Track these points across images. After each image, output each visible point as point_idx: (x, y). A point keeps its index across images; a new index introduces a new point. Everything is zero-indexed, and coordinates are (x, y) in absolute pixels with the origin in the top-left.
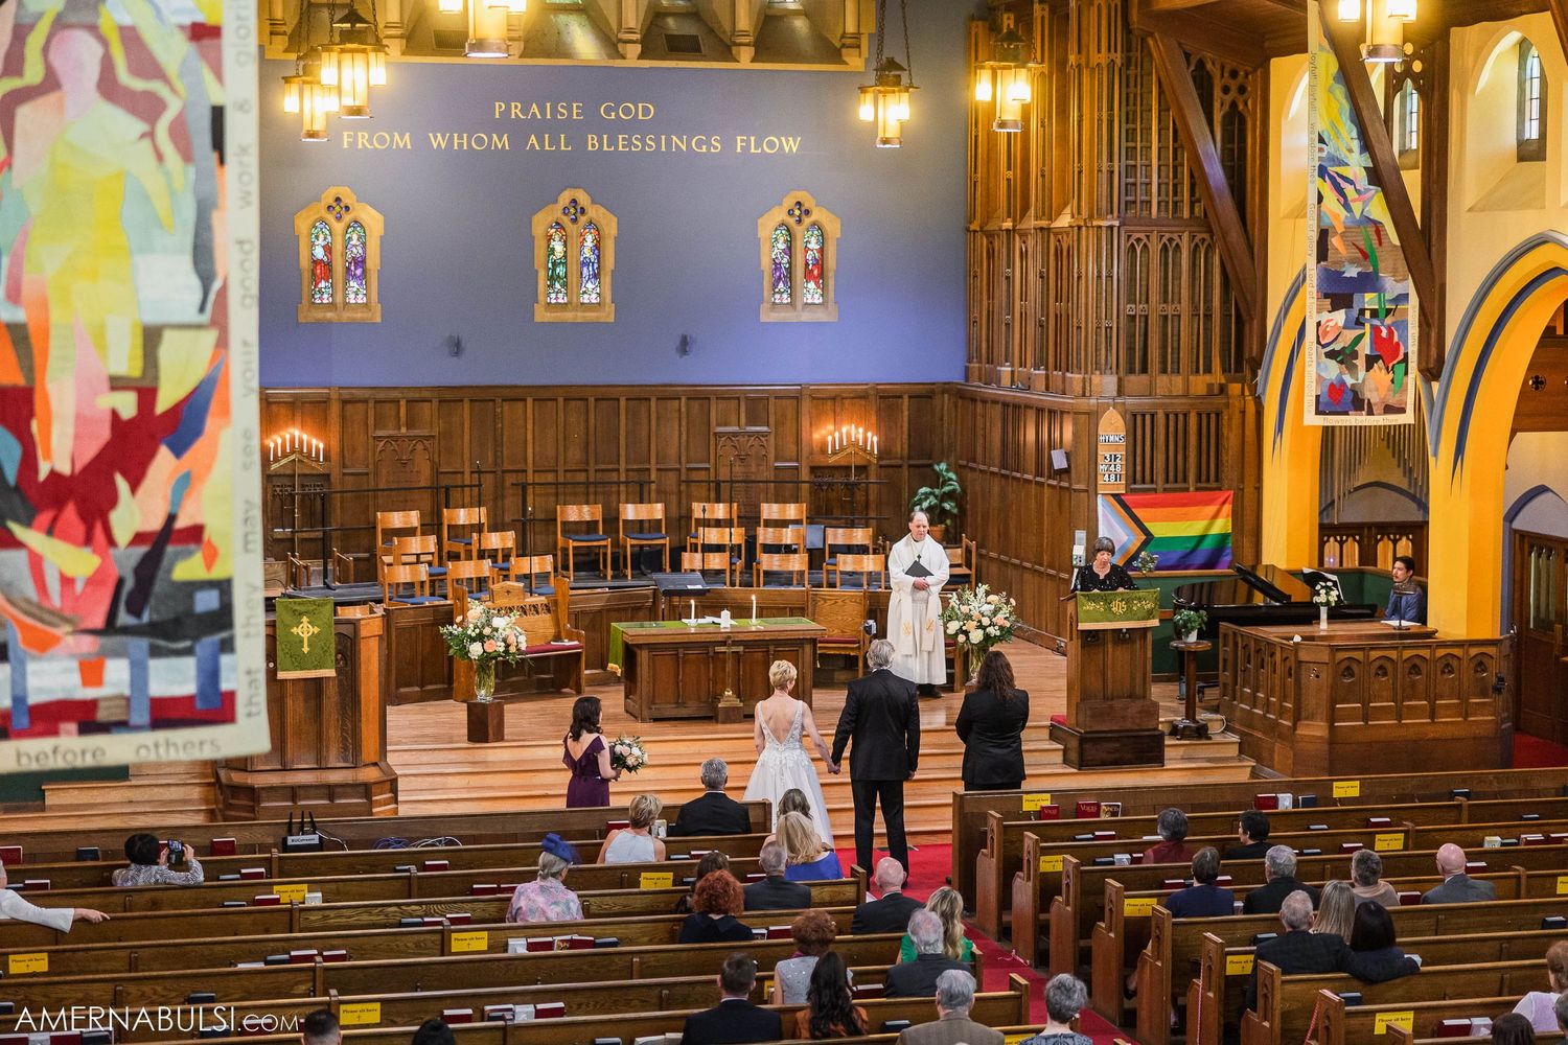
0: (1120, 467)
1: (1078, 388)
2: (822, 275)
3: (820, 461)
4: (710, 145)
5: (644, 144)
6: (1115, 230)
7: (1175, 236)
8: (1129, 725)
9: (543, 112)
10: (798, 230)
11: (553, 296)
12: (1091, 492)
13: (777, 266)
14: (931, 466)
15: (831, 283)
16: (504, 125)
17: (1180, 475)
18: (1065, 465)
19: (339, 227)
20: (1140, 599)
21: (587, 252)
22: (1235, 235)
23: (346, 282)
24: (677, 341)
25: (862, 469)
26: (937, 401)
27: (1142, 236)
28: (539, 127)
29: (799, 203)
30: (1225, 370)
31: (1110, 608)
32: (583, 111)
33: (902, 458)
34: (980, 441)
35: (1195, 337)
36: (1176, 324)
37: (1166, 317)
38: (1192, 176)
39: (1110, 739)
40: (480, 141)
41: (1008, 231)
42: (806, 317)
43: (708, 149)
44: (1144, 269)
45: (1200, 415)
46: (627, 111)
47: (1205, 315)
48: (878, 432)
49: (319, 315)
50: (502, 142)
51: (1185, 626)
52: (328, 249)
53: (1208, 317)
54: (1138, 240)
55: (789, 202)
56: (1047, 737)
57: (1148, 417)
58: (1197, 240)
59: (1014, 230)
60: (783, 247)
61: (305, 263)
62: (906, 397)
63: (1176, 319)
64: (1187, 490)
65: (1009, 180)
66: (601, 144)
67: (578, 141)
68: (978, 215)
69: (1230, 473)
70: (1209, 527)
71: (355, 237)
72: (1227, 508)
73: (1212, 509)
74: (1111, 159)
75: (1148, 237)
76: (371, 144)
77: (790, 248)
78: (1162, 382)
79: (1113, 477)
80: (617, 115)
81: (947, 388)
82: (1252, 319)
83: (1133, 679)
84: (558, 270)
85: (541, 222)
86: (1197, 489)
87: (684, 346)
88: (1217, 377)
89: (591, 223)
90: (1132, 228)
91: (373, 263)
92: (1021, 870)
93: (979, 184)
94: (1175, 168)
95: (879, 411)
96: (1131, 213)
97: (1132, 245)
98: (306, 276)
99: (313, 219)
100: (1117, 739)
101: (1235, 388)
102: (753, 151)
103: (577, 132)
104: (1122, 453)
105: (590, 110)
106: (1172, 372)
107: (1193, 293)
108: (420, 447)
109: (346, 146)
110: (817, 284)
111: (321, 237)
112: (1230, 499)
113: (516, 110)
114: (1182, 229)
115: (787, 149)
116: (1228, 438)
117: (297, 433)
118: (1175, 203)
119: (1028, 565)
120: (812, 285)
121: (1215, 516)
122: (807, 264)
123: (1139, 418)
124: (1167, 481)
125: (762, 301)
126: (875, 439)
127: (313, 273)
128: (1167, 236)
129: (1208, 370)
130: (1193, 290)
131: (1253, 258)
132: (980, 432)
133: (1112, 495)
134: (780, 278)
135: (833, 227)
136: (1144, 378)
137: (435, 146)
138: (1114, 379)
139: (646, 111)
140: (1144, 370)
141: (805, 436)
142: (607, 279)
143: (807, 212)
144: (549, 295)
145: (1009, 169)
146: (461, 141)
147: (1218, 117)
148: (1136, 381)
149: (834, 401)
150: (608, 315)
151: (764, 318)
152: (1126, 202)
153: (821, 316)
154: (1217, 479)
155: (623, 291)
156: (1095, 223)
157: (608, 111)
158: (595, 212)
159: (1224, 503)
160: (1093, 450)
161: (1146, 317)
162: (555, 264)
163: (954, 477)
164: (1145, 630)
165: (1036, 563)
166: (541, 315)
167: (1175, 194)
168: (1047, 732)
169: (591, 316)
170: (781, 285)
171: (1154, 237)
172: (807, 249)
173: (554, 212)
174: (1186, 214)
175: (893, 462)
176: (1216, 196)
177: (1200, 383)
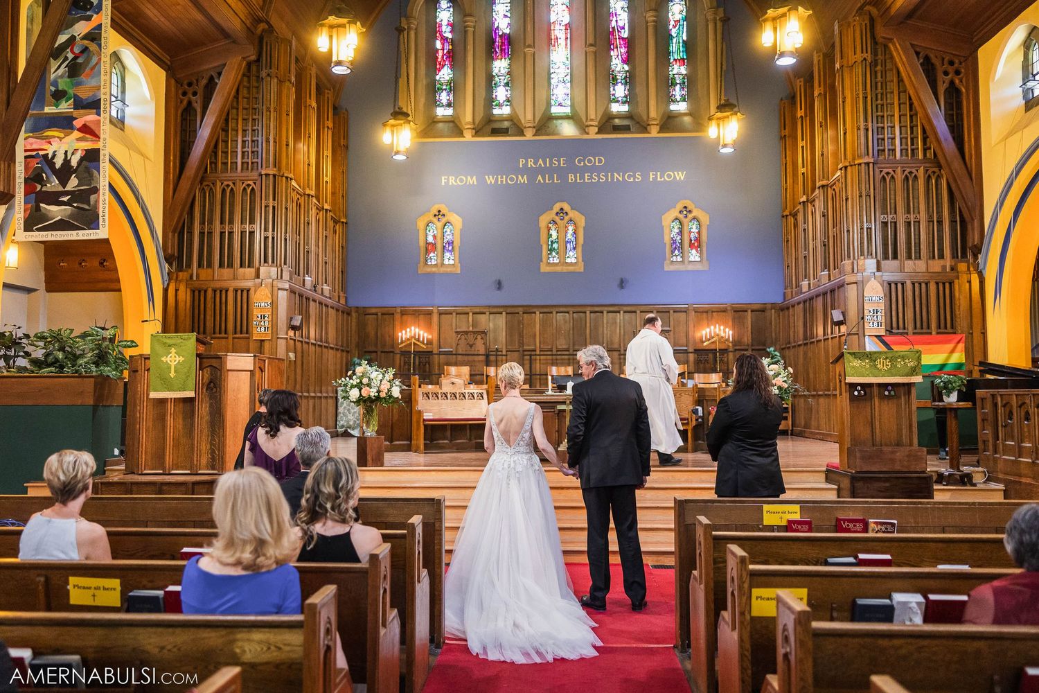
0: (881, 318)
1: (848, 268)
2: (699, 246)
3: (699, 347)
4: (635, 177)
5: (599, 178)
6: (871, 165)
7: (914, 170)
8: (898, 467)
9: (545, 163)
10: (685, 221)
11: (551, 259)
12: (861, 333)
13: (674, 242)
14: (765, 349)
15: (704, 249)
16: (525, 170)
17: (925, 324)
18: (841, 318)
19: (440, 225)
20: (903, 358)
21: (569, 236)
22: (957, 164)
23: (443, 253)
24: (618, 282)
25: (724, 351)
26: (767, 314)
27: (890, 171)
28: (542, 171)
29: (685, 207)
30: (954, 256)
31: (875, 366)
32: (566, 162)
33: (748, 345)
34: (792, 331)
35: (931, 236)
36: (917, 228)
37: (909, 223)
38: (924, 131)
39: (878, 479)
40: (512, 179)
41: (804, 202)
42: (690, 268)
43: (634, 179)
44: (892, 192)
45: (937, 284)
46: (590, 161)
47: (938, 222)
48: (733, 329)
49: (429, 270)
50: (523, 179)
51: (945, 388)
52: (435, 237)
53: (940, 222)
54: (888, 173)
55: (680, 206)
56: (824, 480)
57: (900, 286)
58: (929, 172)
59: (808, 201)
60: (678, 231)
61: (422, 243)
62: (749, 311)
63: (917, 224)
64: (931, 333)
65: (803, 174)
66: (576, 179)
67: (563, 177)
68: (788, 206)
69: (962, 323)
70: (948, 358)
71: (448, 231)
72: (961, 346)
73: (950, 346)
74: (866, 121)
75: (894, 171)
76: (456, 182)
77: (681, 232)
78: (909, 265)
79: (876, 324)
80: (584, 163)
81: (773, 305)
82: (973, 220)
83: (900, 430)
84: (554, 246)
85: (544, 220)
86: (938, 333)
87: (622, 284)
88: (948, 261)
89: (571, 220)
90: (883, 166)
91: (457, 243)
92: (726, 609)
93: (788, 192)
94: (912, 128)
95: (734, 319)
96: (881, 158)
97: (883, 176)
98: (423, 251)
99: (426, 221)
100: (887, 480)
101: (962, 267)
102: (659, 179)
103: (562, 173)
104: (881, 307)
105: (570, 161)
106: (916, 259)
107: (928, 207)
108: (479, 337)
109: (443, 184)
110: (697, 251)
111: (432, 231)
112: (964, 339)
113: (531, 163)
114: (918, 165)
115: (678, 178)
116: (959, 299)
117: (417, 330)
118: (913, 150)
119: (821, 393)
120: (694, 251)
121: (952, 351)
122: (691, 240)
123: (893, 286)
124: (915, 328)
125: (665, 259)
126: (731, 332)
127: (427, 249)
128: (908, 170)
129: (941, 257)
130: (928, 204)
131: (971, 178)
132: (792, 325)
133: (876, 336)
134: (676, 248)
135: (705, 219)
136: (896, 263)
137: (489, 182)
138: (875, 261)
139: (600, 161)
140: (895, 257)
141: (691, 333)
142: (580, 249)
143: (690, 212)
144: (549, 258)
145: (803, 167)
146: (502, 180)
147: (942, 89)
148: (890, 264)
149: (708, 313)
150: (580, 268)
151: (666, 269)
152: (878, 150)
153: (699, 267)
154: (952, 327)
155: (588, 253)
156: (857, 162)
157: (580, 161)
158: (573, 214)
159: (959, 342)
160: (861, 307)
161: (895, 223)
162: (552, 242)
163: (778, 354)
164: (909, 385)
165: (826, 390)
166: (544, 268)
167: (912, 144)
168: (823, 476)
169: (571, 268)
170: (677, 252)
171: (899, 170)
172: (690, 232)
173: (551, 215)
174: (921, 156)
175: (742, 347)
176: (942, 140)
177: (936, 265)
